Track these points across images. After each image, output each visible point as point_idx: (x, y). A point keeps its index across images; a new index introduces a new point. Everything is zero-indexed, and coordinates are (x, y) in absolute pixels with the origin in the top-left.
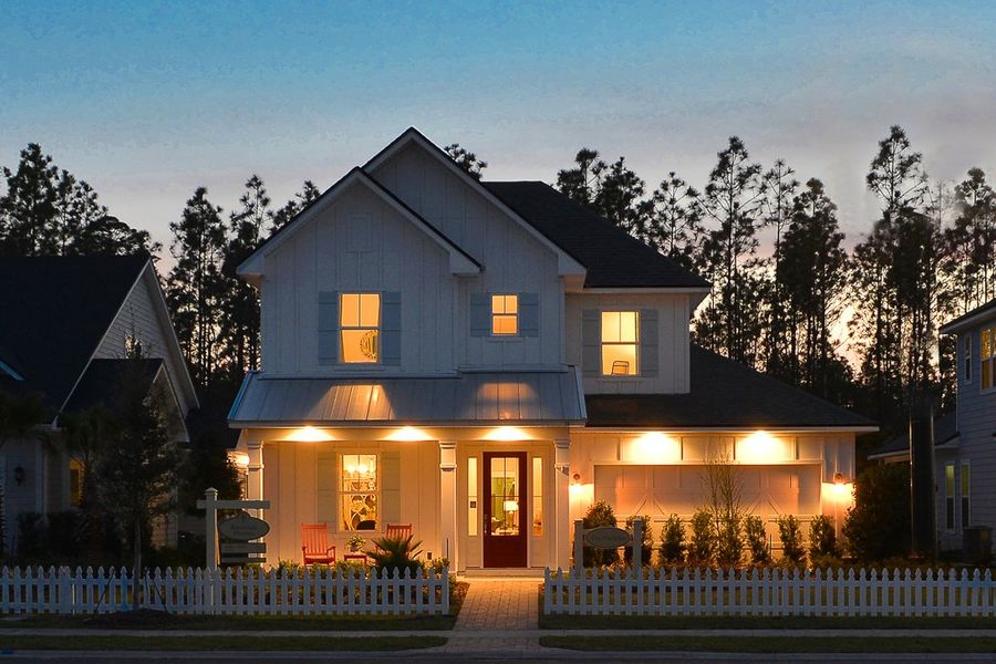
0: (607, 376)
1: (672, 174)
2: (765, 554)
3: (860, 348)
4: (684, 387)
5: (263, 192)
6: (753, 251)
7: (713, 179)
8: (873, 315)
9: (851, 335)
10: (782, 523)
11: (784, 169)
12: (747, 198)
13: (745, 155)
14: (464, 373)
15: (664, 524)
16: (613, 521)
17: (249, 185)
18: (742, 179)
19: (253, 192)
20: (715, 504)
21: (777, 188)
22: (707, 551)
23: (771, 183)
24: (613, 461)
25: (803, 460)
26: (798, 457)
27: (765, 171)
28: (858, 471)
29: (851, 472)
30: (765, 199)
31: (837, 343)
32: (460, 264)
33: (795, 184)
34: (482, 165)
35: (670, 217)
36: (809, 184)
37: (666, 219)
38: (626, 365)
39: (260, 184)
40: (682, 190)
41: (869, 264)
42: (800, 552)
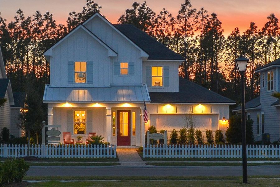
0: (153, 87)
1: (164, 9)
2: (202, 142)
3: (229, 69)
4: (177, 90)
5: (22, 15)
6: (192, 37)
7: (179, 14)
8: (234, 58)
9: (226, 65)
10: (207, 132)
11: (204, 11)
12: (191, 20)
13: (191, 6)
14: (112, 86)
15: (171, 132)
16: (156, 132)
17: (18, 12)
18: (190, 14)
19: (19, 15)
20: (188, 126)
21: (201, 17)
22: (184, 141)
23: (200, 16)
24: (156, 113)
25: (213, 113)
26: (211, 112)
27: (197, 12)
28: (230, 116)
29: (228, 117)
30: (197, 21)
31: (221, 67)
32: (111, 53)
33: (208, 16)
34: (100, 7)
35: (163, 24)
36: (212, 15)
37: (162, 25)
38: (159, 83)
39: (21, 12)
40: (167, 15)
41: (233, 41)
42: (212, 141)
